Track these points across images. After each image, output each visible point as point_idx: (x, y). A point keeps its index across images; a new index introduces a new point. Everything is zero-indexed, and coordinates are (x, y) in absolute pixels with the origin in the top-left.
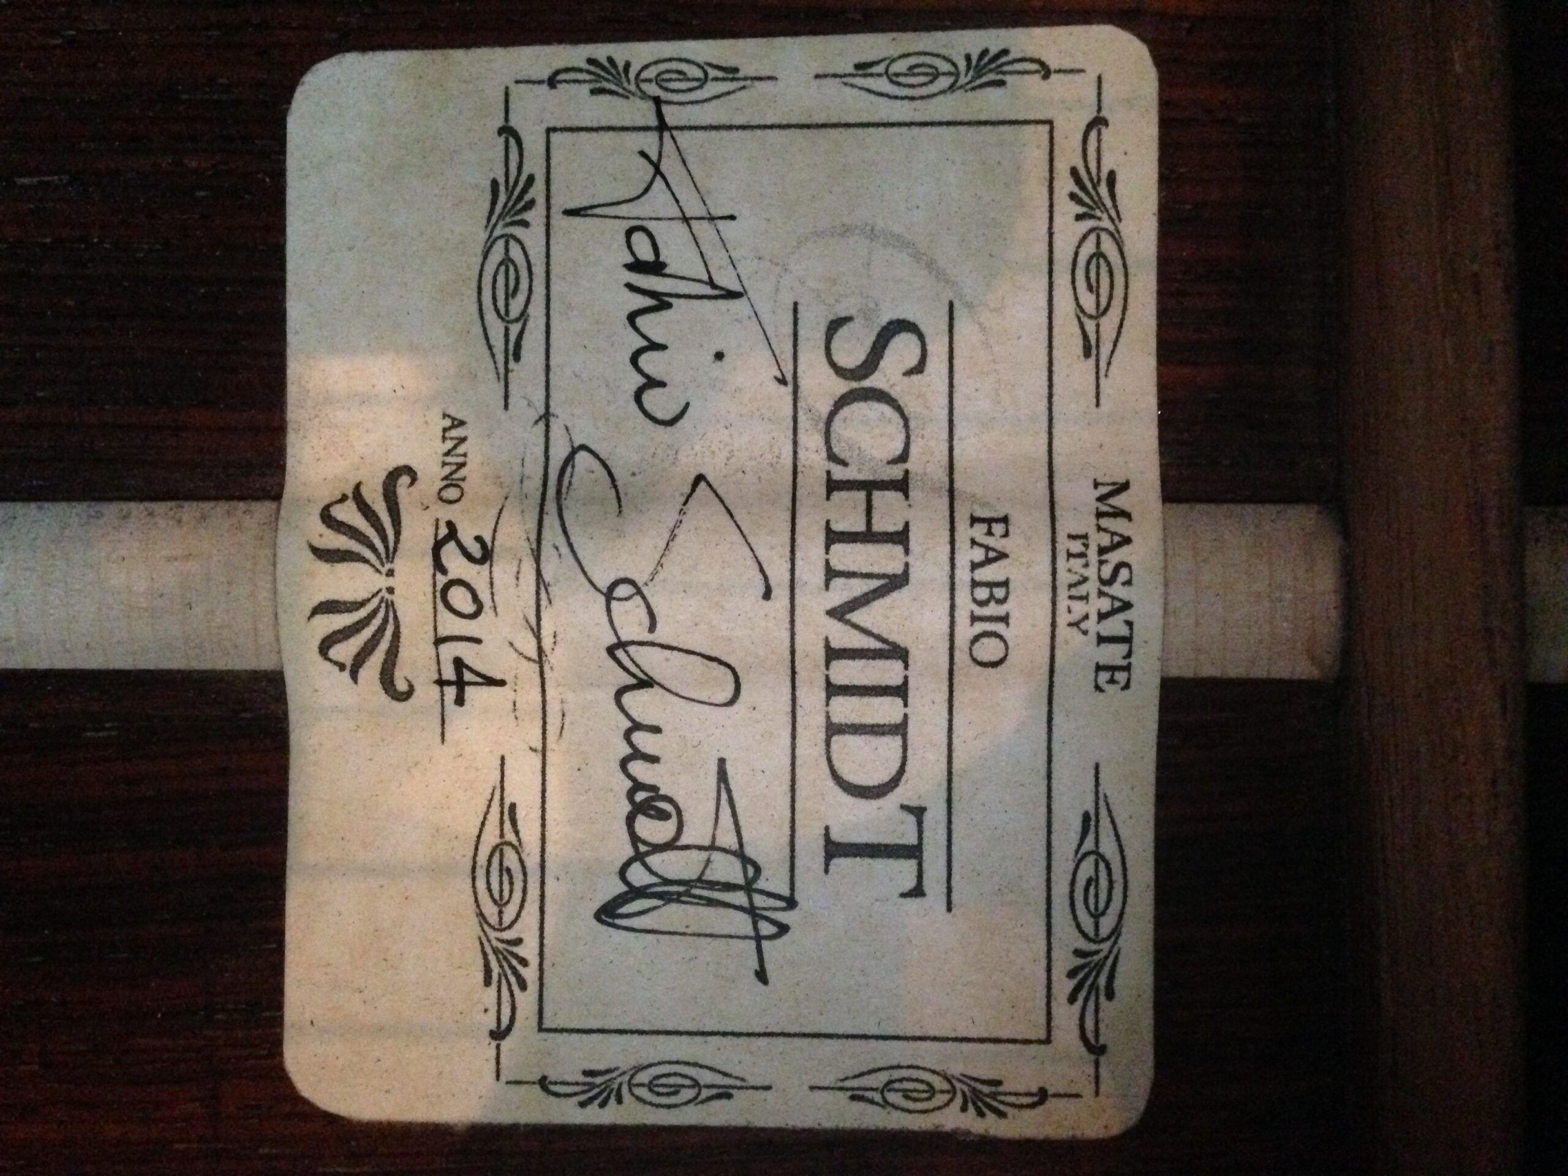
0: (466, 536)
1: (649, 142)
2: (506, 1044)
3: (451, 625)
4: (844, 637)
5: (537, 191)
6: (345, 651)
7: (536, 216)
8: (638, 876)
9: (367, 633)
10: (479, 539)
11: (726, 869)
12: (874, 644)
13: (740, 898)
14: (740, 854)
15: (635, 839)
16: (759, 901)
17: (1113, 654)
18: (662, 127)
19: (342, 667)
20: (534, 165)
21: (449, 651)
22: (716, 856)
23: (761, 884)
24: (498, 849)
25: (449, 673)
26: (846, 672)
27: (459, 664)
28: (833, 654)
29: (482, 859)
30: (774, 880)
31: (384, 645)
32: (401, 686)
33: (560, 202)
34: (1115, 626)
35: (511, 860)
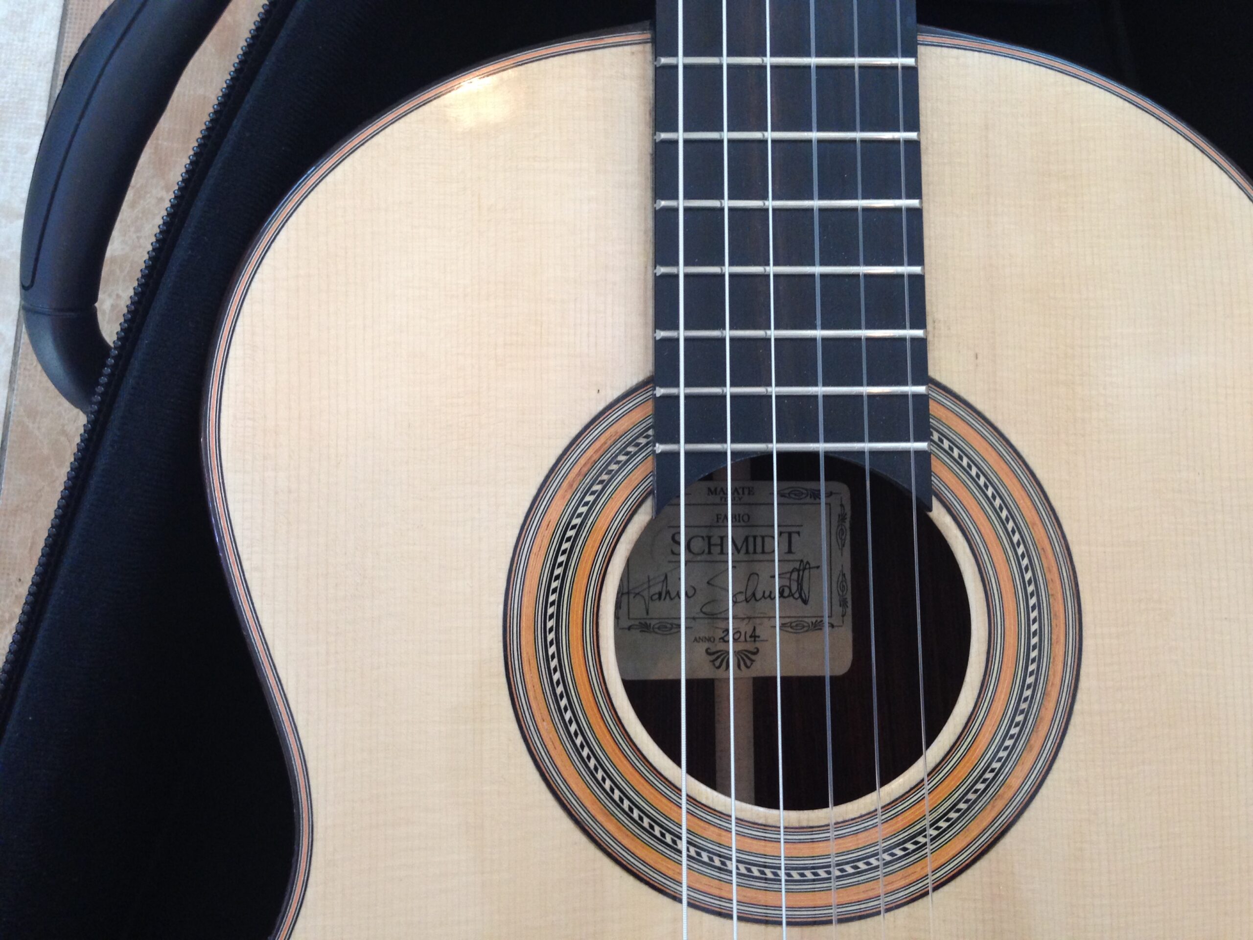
0: (723, 635)
1: (632, 596)
2: (835, 624)
3: (743, 638)
4: (743, 551)
5: (643, 621)
6: (748, 663)
7: (648, 622)
8: (797, 595)
9: (745, 658)
10: (723, 632)
11: (795, 576)
12: (745, 543)
13: (801, 573)
14: (791, 573)
15: (789, 596)
16: (802, 568)
17: (746, 492)
18: (628, 593)
19: (752, 664)
20: (637, 622)
21: (748, 639)
22: (792, 578)
23: (798, 567)
24: (791, 627)
25: (753, 639)
26: (751, 549)
27: (751, 637)
28: (747, 552)
29: (794, 631)
30: (797, 565)
31: (747, 653)
32: (756, 650)
33: (645, 616)
34: (740, 491)
35: (794, 624)
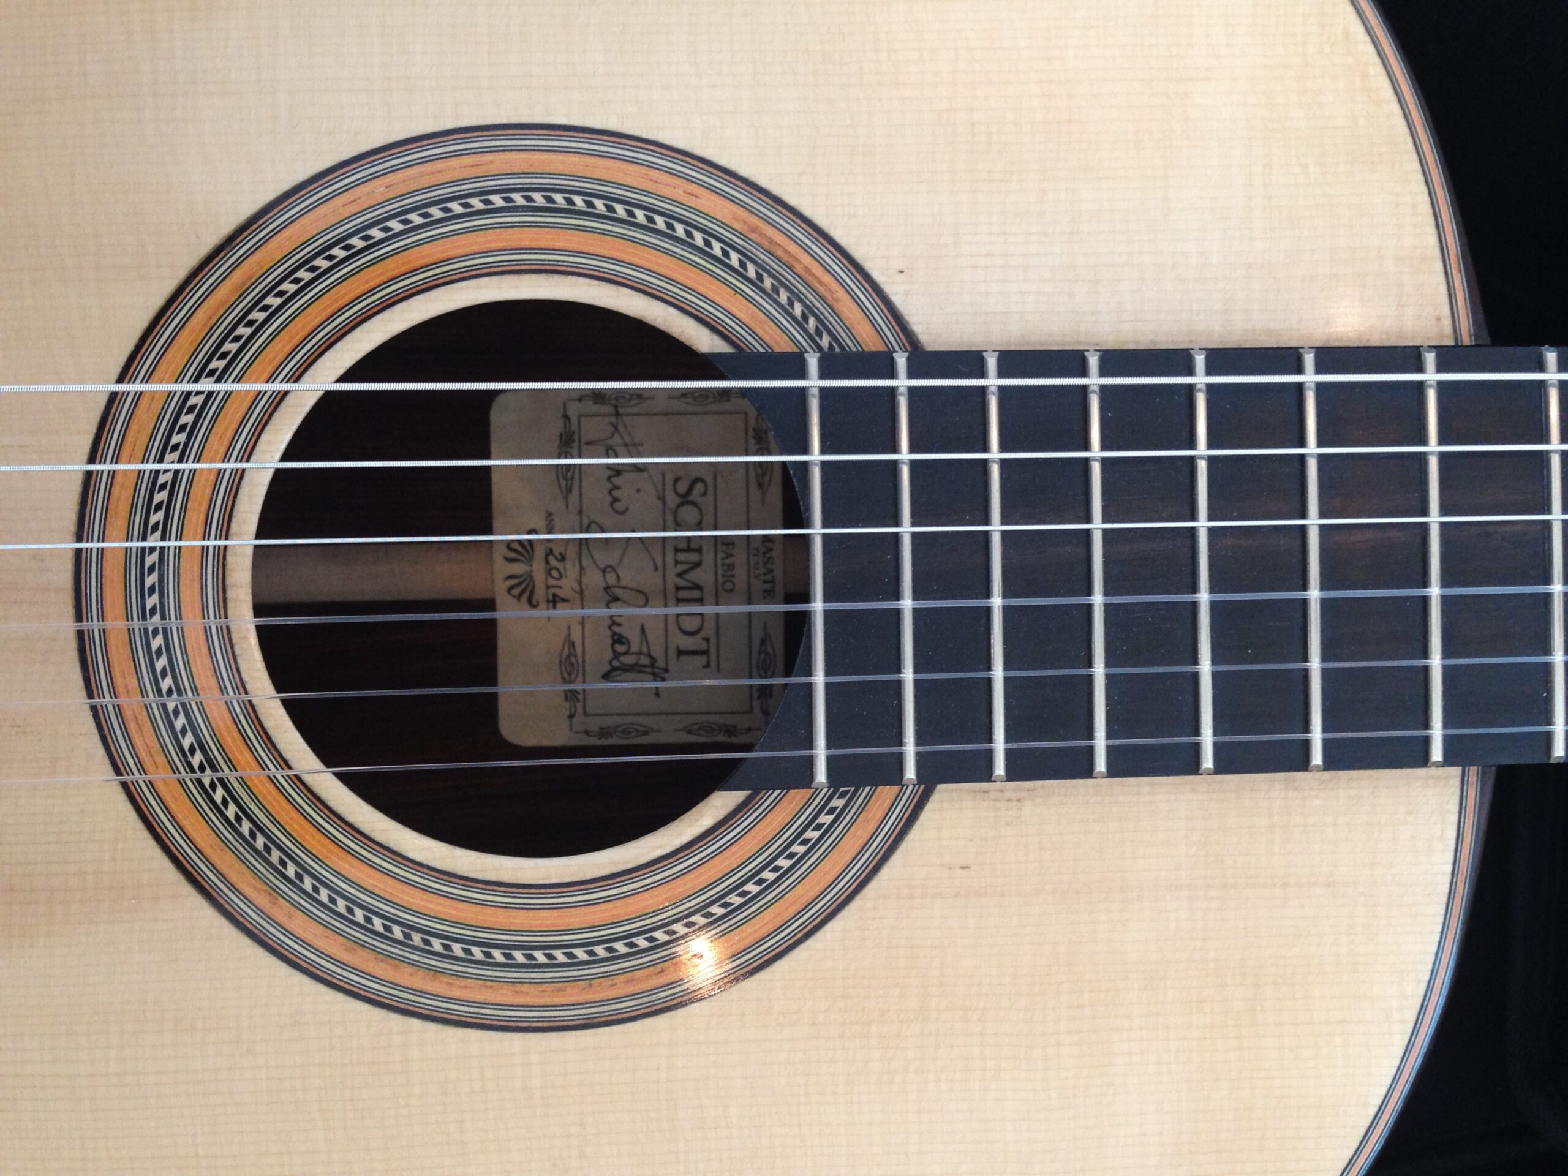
0: (556, 552)
1: (613, 419)
2: (574, 720)
3: (551, 582)
4: (681, 583)
5: (576, 436)
6: (516, 591)
7: (576, 444)
8: (616, 663)
9: (523, 586)
10: (560, 554)
11: (645, 660)
12: (689, 585)
13: (649, 670)
14: (649, 655)
15: (614, 651)
16: (657, 671)
17: (768, 586)
18: (617, 414)
19: (514, 596)
20: (574, 427)
21: (552, 590)
22: (642, 657)
23: (657, 665)
24: (568, 656)
25: (551, 598)
26: (683, 594)
27: (554, 595)
28: (678, 588)
29: (563, 660)
30: (661, 663)
31: (530, 589)
32: (534, 602)
33: (583, 440)
34: (768, 577)
35: (573, 660)
